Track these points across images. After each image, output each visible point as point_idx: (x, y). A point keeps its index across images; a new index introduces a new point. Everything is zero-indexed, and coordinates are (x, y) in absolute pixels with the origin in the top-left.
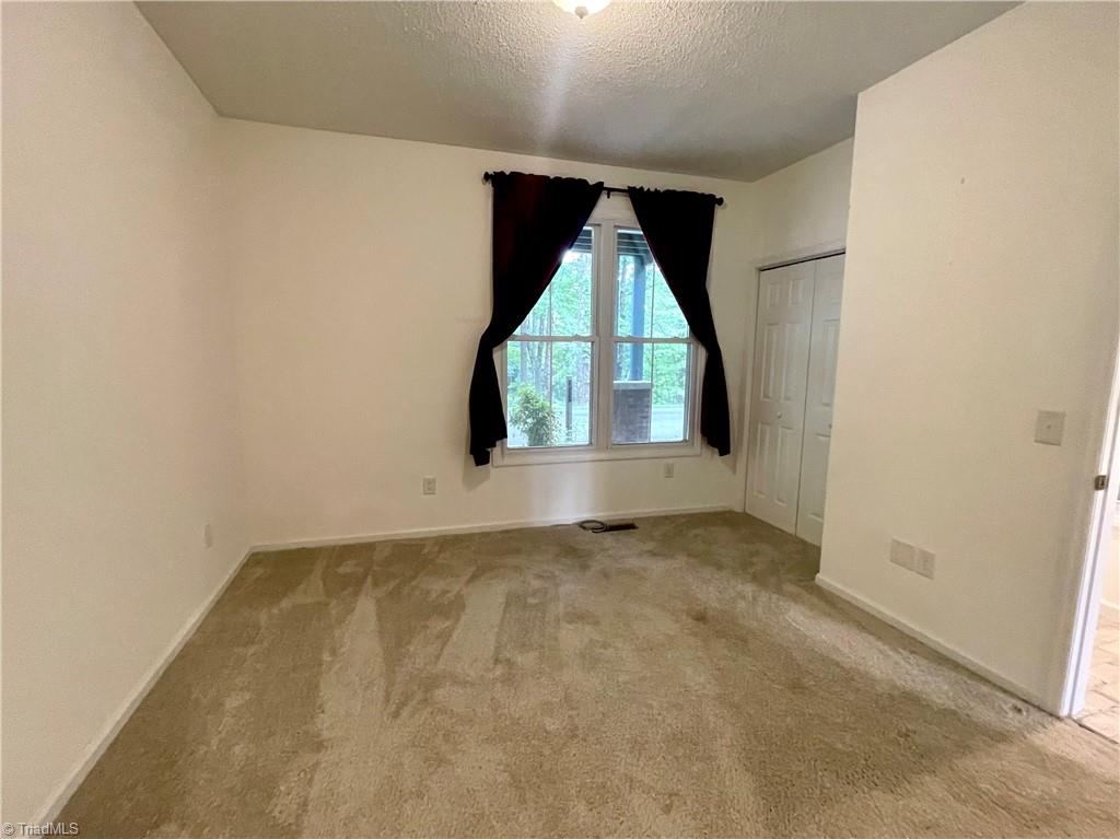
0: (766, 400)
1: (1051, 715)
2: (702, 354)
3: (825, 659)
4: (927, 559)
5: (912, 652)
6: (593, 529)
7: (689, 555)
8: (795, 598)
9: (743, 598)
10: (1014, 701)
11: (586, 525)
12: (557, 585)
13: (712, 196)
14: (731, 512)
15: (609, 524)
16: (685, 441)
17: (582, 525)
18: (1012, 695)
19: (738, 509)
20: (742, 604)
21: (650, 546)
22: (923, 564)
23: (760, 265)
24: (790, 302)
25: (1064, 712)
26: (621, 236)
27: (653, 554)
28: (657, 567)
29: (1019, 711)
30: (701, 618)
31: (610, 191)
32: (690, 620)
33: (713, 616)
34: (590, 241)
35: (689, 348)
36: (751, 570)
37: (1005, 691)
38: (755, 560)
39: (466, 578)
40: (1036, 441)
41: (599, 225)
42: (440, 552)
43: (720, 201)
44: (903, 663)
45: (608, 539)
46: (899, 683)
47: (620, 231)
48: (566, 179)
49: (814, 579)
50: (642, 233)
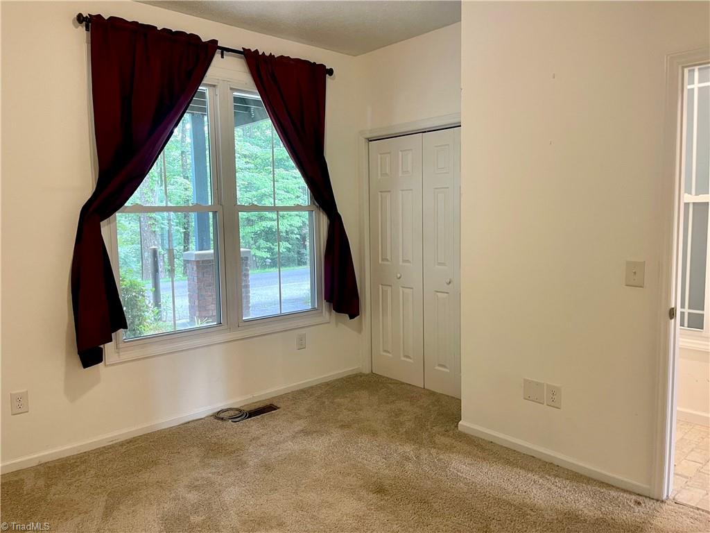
0: (386, 263)
1: (657, 500)
2: (324, 221)
3: (499, 502)
4: (554, 392)
5: (556, 476)
6: (231, 418)
7: (342, 427)
8: (449, 449)
9: (408, 459)
10: (634, 497)
11: (222, 415)
12: (218, 493)
13: (322, 66)
14: (361, 375)
15: (247, 409)
16: (313, 309)
17: (218, 416)
18: (631, 493)
19: (367, 371)
20: (410, 466)
21: (300, 425)
22: (552, 397)
23: (369, 136)
24: (400, 172)
25: (665, 497)
26: (237, 99)
27: (305, 432)
28: (317, 446)
29: (639, 504)
30: (380, 490)
31: (224, 50)
32: (371, 496)
33: (391, 485)
34: (204, 103)
35: (310, 215)
36: (402, 430)
37: (625, 491)
38: (402, 418)
39: (98, 512)
40: (627, 285)
41: (214, 86)
42: (48, 486)
43: (331, 72)
44: (553, 487)
45: (253, 425)
46: (559, 506)
47: (237, 94)
48: (177, 32)
49: (457, 426)
50: (259, 97)
